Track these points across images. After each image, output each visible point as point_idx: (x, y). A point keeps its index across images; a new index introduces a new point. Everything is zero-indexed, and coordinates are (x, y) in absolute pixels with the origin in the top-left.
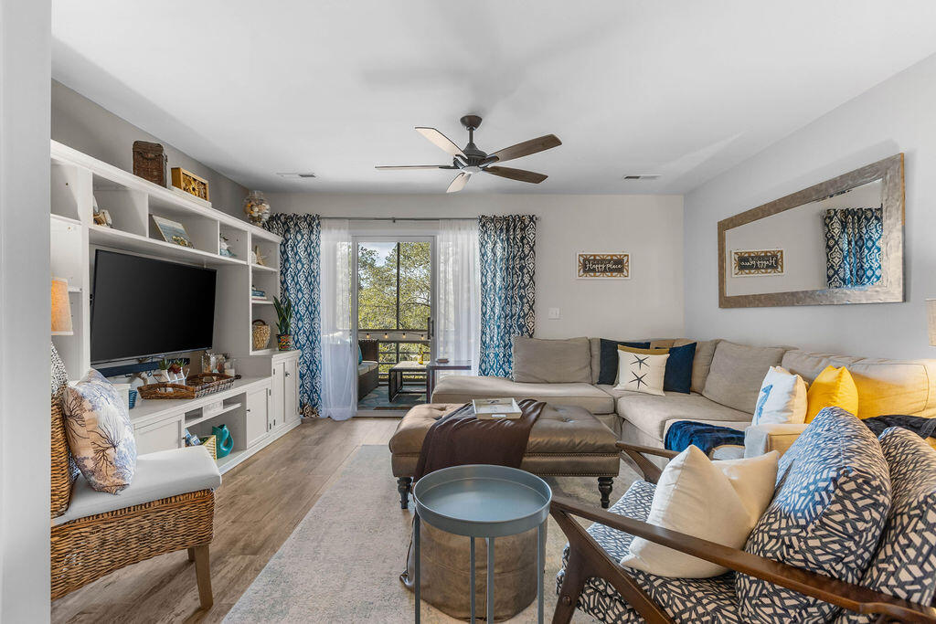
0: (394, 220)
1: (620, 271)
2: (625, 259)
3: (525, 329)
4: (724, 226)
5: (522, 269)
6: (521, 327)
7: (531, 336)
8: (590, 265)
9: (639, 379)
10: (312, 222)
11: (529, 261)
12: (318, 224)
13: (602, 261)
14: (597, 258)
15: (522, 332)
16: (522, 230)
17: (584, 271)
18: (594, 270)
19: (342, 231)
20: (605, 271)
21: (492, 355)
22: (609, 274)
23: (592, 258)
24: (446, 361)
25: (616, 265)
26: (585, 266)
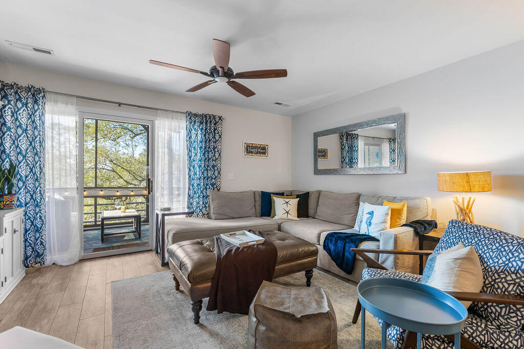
0: (120, 104)
1: (264, 153)
2: (267, 147)
3: (215, 186)
4: (317, 135)
5: (214, 148)
6: (213, 185)
7: (219, 190)
8: (251, 149)
9: (287, 213)
10: (36, 94)
11: (218, 144)
12: (44, 97)
13: (256, 147)
14: (254, 145)
15: (214, 188)
16: (215, 124)
17: (247, 153)
18: (252, 152)
19: (69, 106)
20: (257, 153)
21: (195, 204)
22: (259, 155)
23: (251, 145)
24: (169, 209)
25: (262, 150)
26: (247, 149)
